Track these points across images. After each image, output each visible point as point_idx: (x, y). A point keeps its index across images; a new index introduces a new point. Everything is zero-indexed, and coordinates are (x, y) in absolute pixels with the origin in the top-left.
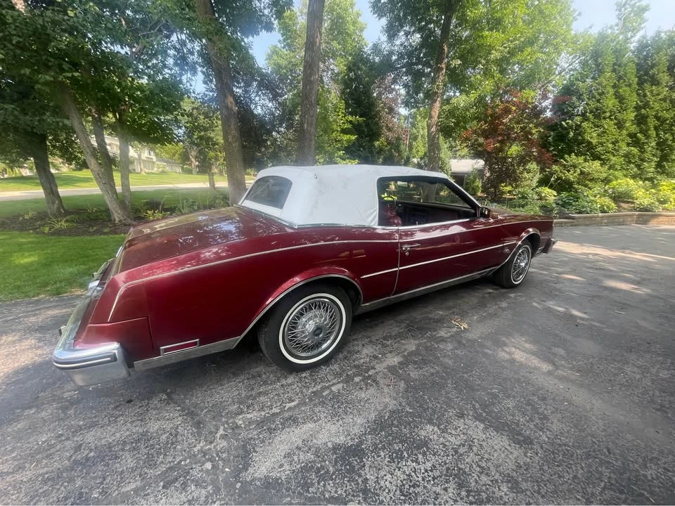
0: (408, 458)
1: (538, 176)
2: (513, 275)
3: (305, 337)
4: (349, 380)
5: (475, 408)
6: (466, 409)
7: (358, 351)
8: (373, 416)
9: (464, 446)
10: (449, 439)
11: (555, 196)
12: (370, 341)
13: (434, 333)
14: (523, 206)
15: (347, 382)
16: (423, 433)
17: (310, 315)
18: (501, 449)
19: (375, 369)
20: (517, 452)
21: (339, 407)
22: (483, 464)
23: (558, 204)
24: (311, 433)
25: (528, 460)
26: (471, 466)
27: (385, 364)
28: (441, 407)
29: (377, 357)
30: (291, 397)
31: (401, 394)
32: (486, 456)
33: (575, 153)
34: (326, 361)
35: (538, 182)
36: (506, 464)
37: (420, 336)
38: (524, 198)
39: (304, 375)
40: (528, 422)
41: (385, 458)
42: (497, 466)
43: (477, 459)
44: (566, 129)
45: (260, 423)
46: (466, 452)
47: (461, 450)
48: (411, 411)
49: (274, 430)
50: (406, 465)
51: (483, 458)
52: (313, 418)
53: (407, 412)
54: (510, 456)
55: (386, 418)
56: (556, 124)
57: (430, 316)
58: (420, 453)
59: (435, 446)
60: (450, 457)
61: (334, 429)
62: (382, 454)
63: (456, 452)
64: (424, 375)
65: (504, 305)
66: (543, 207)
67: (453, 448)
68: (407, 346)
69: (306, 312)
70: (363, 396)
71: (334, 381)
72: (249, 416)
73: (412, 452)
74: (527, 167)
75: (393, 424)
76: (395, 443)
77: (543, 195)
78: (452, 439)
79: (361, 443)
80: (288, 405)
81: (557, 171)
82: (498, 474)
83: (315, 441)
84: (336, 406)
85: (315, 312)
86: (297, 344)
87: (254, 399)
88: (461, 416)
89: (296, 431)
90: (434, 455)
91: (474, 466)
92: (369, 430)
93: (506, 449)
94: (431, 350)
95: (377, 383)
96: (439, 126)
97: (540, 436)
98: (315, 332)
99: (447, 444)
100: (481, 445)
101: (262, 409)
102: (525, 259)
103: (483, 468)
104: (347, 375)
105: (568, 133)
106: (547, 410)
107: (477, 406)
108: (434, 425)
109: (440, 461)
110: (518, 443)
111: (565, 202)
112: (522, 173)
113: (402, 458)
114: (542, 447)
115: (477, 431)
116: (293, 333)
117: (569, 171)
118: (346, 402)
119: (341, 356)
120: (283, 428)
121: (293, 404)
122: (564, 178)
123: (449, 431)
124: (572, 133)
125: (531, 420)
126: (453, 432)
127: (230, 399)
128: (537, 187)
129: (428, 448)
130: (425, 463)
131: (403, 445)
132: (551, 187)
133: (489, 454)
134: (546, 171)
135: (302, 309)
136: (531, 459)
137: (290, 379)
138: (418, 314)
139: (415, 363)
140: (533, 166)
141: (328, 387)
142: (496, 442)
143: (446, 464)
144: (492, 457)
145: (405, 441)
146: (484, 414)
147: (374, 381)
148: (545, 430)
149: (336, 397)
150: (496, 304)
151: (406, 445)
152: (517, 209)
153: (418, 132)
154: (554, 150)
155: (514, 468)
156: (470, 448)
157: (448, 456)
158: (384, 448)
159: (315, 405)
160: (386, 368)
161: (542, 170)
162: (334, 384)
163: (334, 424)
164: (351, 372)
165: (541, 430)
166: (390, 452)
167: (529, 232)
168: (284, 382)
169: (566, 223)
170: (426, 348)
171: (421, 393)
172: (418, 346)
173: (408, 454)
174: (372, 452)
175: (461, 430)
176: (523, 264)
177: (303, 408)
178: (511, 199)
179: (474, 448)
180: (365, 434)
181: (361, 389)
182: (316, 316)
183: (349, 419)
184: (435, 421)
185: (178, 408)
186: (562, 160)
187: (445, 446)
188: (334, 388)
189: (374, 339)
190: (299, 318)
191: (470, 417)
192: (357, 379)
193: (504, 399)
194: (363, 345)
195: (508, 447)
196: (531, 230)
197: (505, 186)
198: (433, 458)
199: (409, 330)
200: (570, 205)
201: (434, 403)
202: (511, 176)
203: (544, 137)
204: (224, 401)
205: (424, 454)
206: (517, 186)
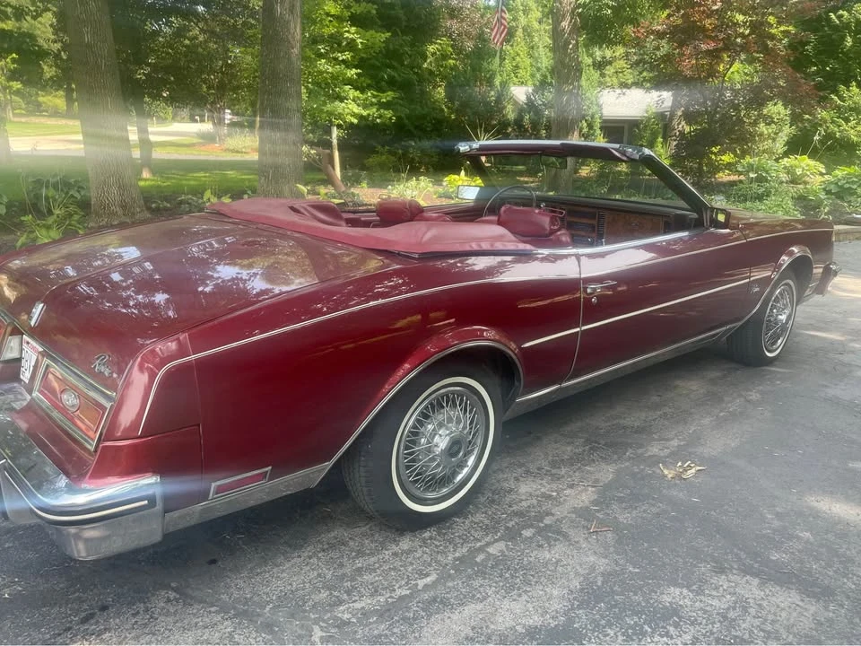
0: (652, 633)
1: (787, 131)
2: (765, 338)
3: (433, 459)
4: (512, 535)
5: (740, 559)
6: (726, 560)
7: (511, 491)
8: (576, 584)
9: (734, 608)
10: (710, 602)
11: (822, 174)
12: (528, 472)
13: (640, 451)
14: (760, 198)
15: (512, 539)
16: (667, 599)
17: (440, 417)
18: (790, 607)
19: (553, 515)
20: (813, 608)
21: (512, 576)
22: (769, 627)
23: (828, 192)
24: (480, 616)
25: (831, 614)
26: (751, 632)
27: (567, 506)
28: (685, 563)
29: (551, 496)
30: (421, 571)
31: (612, 549)
32: (770, 617)
33: (856, 81)
34: (459, 510)
35: (788, 143)
36: (801, 624)
37: (615, 456)
38: (760, 180)
39: (427, 534)
40: (825, 568)
41: (617, 636)
42: (789, 629)
43: (757, 622)
44: (835, 28)
45: (385, 613)
46: (739, 616)
47: (732, 615)
48: (637, 570)
49: (414, 619)
50: (653, 642)
51: (766, 620)
52: (474, 596)
53: (630, 571)
54: (805, 613)
55: (599, 583)
56: (819, 19)
57: (622, 421)
58: (670, 625)
59: (690, 614)
60: (718, 625)
61: (517, 607)
62: (611, 633)
63: (725, 618)
64: (643, 518)
65: (754, 396)
66: (801, 200)
67: (718, 614)
68: (597, 476)
69: (434, 413)
70: (548, 556)
71: (488, 539)
72: (358, 605)
73: (657, 624)
74: (765, 111)
75: (613, 592)
76: (626, 616)
77: (799, 171)
78: (715, 602)
79: (570, 621)
80: (421, 583)
81: (825, 122)
82: (791, 636)
83: (492, 627)
84: (507, 575)
85: (447, 412)
86: (417, 475)
87: (353, 579)
88: (721, 570)
89: (455, 617)
90: (692, 624)
91: (756, 631)
92: (576, 603)
93: (798, 605)
94: (643, 479)
95: (566, 536)
96: (580, 15)
97: (844, 583)
98: (450, 448)
99: (708, 608)
100: (760, 605)
101: (375, 593)
102: (785, 306)
103: (769, 632)
104: (507, 528)
105: (843, 38)
106: (850, 550)
107: (743, 555)
108: (681, 586)
109: (704, 631)
110: (814, 597)
111: (842, 187)
112: (755, 123)
113: (644, 634)
114: (848, 597)
115: (751, 589)
116: (411, 454)
117: (847, 120)
118: (523, 568)
119: (482, 499)
120: (429, 616)
121: (428, 580)
122: (838, 135)
123: (707, 592)
124: (849, 39)
125: (829, 565)
126: (714, 593)
127: (307, 586)
128: (786, 154)
129: (680, 618)
130: (681, 636)
131: (640, 618)
132: (814, 155)
133: (775, 614)
134: (802, 121)
135: (426, 408)
136: (834, 613)
137: (405, 543)
138: (599, 421)
139: (621, 500)
140: (777, 109)
141: (481, 549)
142: (782, 599)
143: (712, 633)
144: (779, 618)
145: (642, 612)
146: (756, 565)
147: (559, 532)
148: (850, 576)
149: (500, 562)
150: (740, 396)
151: (643, 617)
152: (749, 204)
153: (515, 19)
154: (817, 73)
155: (813, 626)
156: (745, 610)
157: (714, 623)
158: (610, 625)
159: (469, 577)
160: (573, 512)
161: (795, 118)
162: (488, 544)
163: (514, 600)
164: (513, 523)
165: (845, 576)
166: (621, 628)
167: (792, 252)
168: (395, 548)
169: (847, 233)
170: (633, 475)
171: (646, 545)
172: (618, 472)
173: (651, 627)
174: (594, 631)
175: (724, 590)
176: (783, 318)
177: (450, 584)
178: (733, 184)
179: (751, 610)
180: (573, 609)
181: (541, 546)
182: (450, 420)
183: (538, 591)
184: (680, 581)
185: (213, 609)
186: (833, 96)
187: (705, 612)
188: (491, 550)
189: (532, 467)
190: (421, 424)
191: (735, 572)
192: (527, 533)
193: (782, 542)
194: (517, 479)
195: (800, 603)
196: (795, 249)
197: (722, 152)
198: (692, 628)
199: (591, 449)
200: (852, 194)
201: (671, 557)
202: (732, 131)
203: (796, 45)
204: (297, 590)
205: (676, 625)
206: (744, 153)
